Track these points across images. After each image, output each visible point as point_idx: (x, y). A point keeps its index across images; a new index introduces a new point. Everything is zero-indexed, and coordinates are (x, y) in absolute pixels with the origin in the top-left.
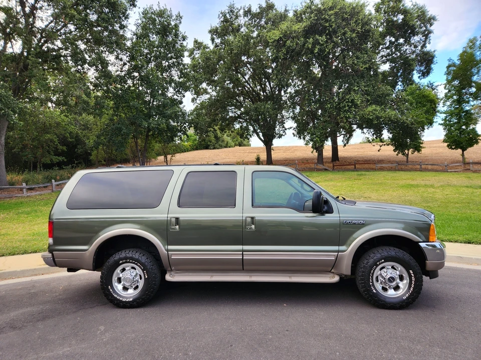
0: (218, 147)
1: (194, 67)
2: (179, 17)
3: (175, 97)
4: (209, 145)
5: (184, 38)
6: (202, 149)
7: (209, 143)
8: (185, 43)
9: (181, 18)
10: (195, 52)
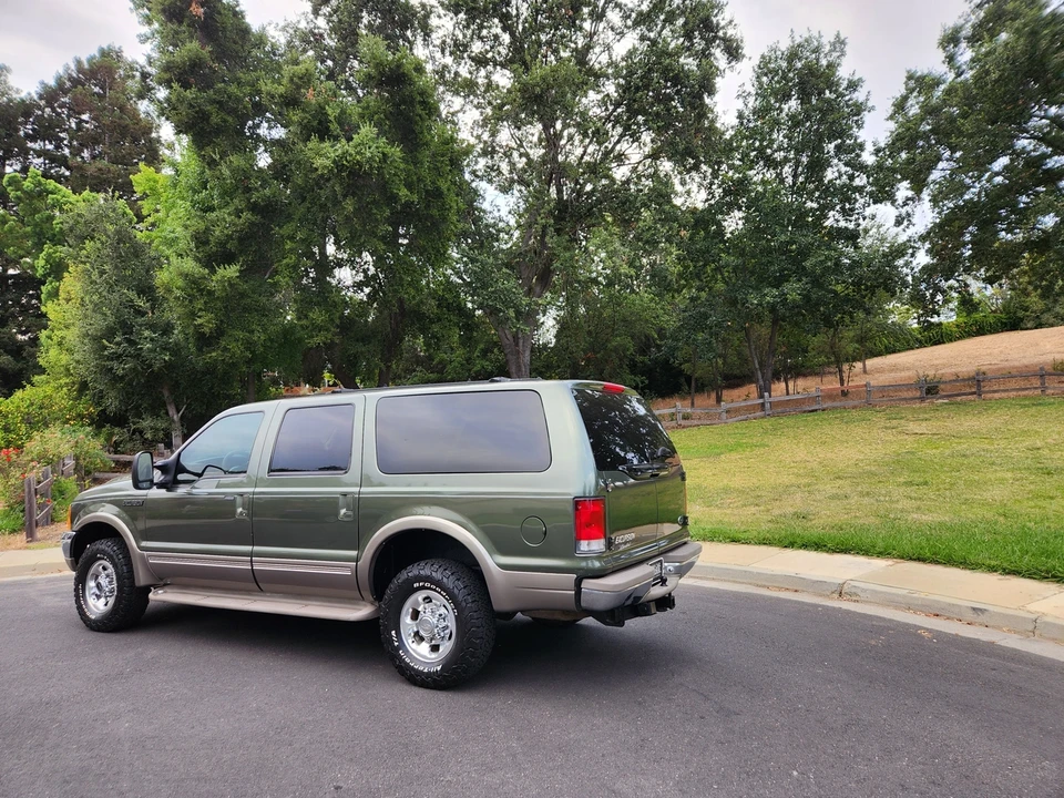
0: (1052, 320)
1: (905, 138)
2: (839, 43)
3: (842, 224)
4: (1022, 320)
5: (853, 86)
6: (999, 332)
7: (1021, 314)
8: (859, 96)
9: (843, 43)
10: (911, 101)
